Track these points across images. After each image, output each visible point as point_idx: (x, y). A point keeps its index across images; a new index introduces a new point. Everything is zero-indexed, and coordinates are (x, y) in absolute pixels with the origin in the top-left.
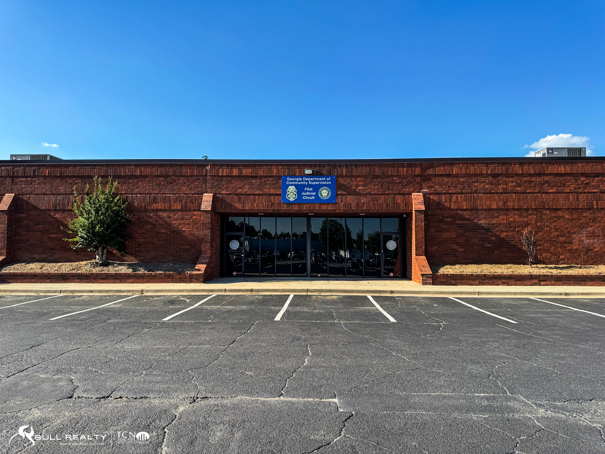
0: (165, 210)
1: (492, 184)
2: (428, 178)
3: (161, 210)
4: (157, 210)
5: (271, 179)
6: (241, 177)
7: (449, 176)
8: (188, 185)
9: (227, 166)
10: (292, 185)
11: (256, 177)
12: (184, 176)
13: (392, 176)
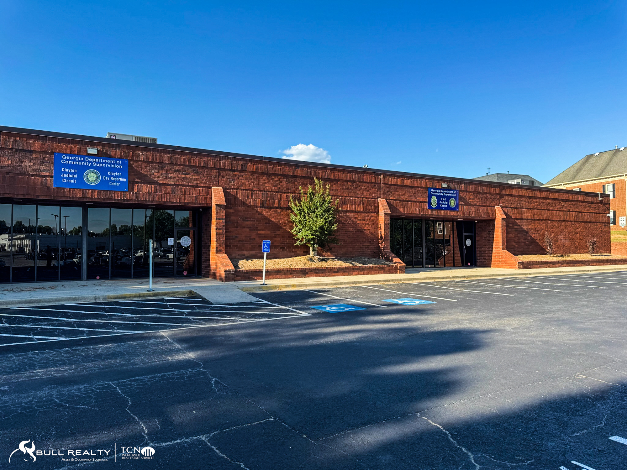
0: (352, 212)
1: (528, 202)
2: (502, 196)
3: (349, 211)
4: (347, 211)
5: (422, 189)
6: (403, 186)
7: (511, 195)
8: (368, 191)
9: (395, 176)
10: (434, 195)
11: (412, 187)
13: (487, 193)
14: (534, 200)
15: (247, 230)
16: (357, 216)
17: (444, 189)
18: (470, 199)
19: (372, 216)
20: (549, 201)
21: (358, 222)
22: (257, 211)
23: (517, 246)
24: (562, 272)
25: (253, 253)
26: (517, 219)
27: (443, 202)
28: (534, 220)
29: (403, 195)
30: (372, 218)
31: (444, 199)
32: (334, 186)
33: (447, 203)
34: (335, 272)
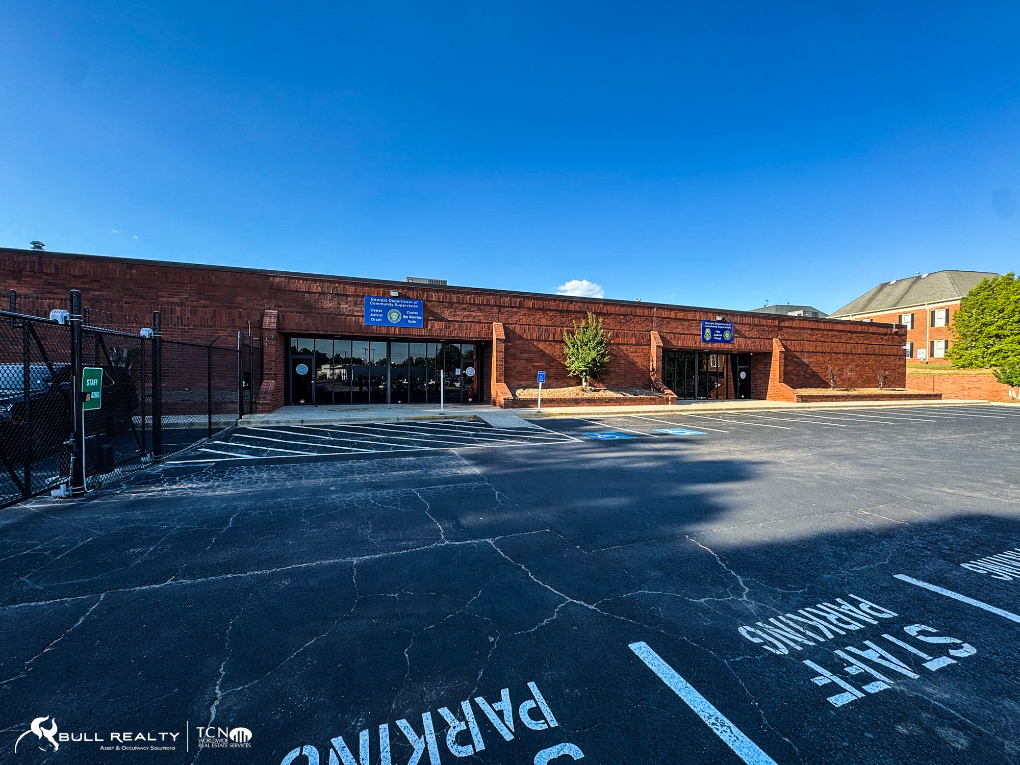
0: (624, 344)
1: (810, 334)
2: (780, 328)
3: (621, 344)
4: (619, 344)
5: (695, 322)
6: (676, 319)
7: (791, 328)
8: (640, 324)
9: (668, 309)
10: (708, 328)
11: (686, 320)
12: (637, 316)
13: (764, 325)
14: (817, 332)
15: (524, 361)
16: (629, 349)
17: (719, 322)
18: (745, 331)
19: (644, 349)
20: (834, 333)
21: (630, 354)
22: (533, 345)
23: (795, 379)
24: (847, 407)
25: (529, 383)
26: (796, 351)
27: (717, 335)
28: (817, 352)
29: (675, 328)
30: (644, 351)
31: (718, 332)
32: (606, 320)
33: (721, 335)
34: (606, 402)
